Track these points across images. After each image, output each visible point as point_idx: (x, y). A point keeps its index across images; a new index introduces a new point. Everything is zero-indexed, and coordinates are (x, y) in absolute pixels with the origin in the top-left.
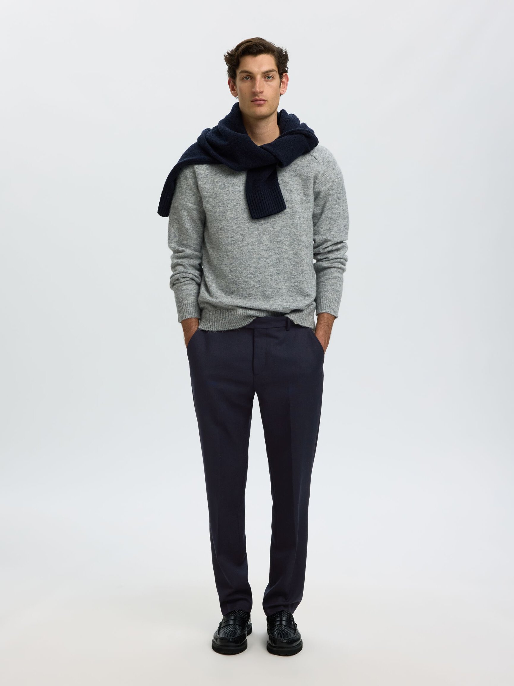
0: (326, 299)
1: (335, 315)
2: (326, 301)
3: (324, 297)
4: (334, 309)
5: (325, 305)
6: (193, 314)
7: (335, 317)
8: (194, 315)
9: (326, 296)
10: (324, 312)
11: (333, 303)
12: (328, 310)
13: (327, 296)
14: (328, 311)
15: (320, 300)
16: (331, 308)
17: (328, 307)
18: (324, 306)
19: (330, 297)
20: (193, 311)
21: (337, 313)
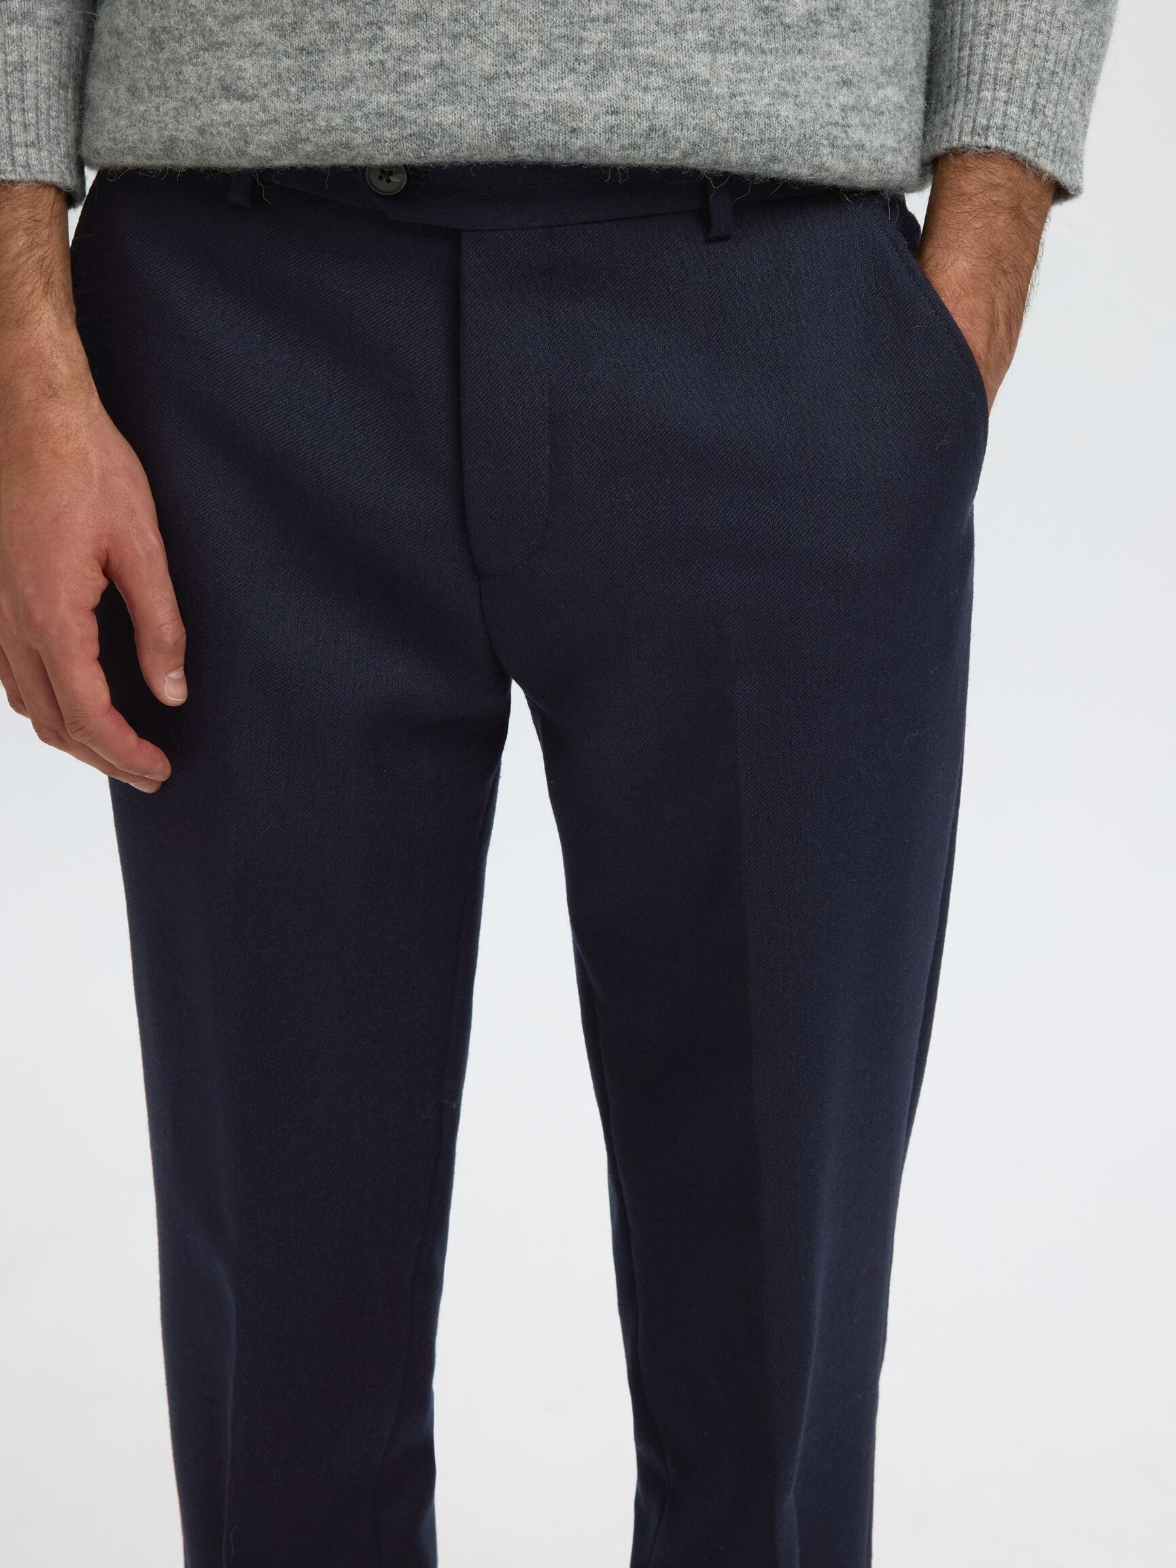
0: (1010, 51)
1: (1066, 180)
2: (1013, 62)
3: (996, 34)
4: (1064, 132)
5: (1002, 94)
6: (19, 152)
7: (1061, 192)
8: (21, 159)
9: (1013, 26)
10: (993, 142)
11: (1060, 86)
12: (1022, 136)
13: (1022, 27)
14: (1022, 141)
15: (966, 53)
16: (1043, 126)
17: (1026, 114)
18: (995, 99)
19: (1040, 39)
20: (16, 129)
21: (1077, 158)
